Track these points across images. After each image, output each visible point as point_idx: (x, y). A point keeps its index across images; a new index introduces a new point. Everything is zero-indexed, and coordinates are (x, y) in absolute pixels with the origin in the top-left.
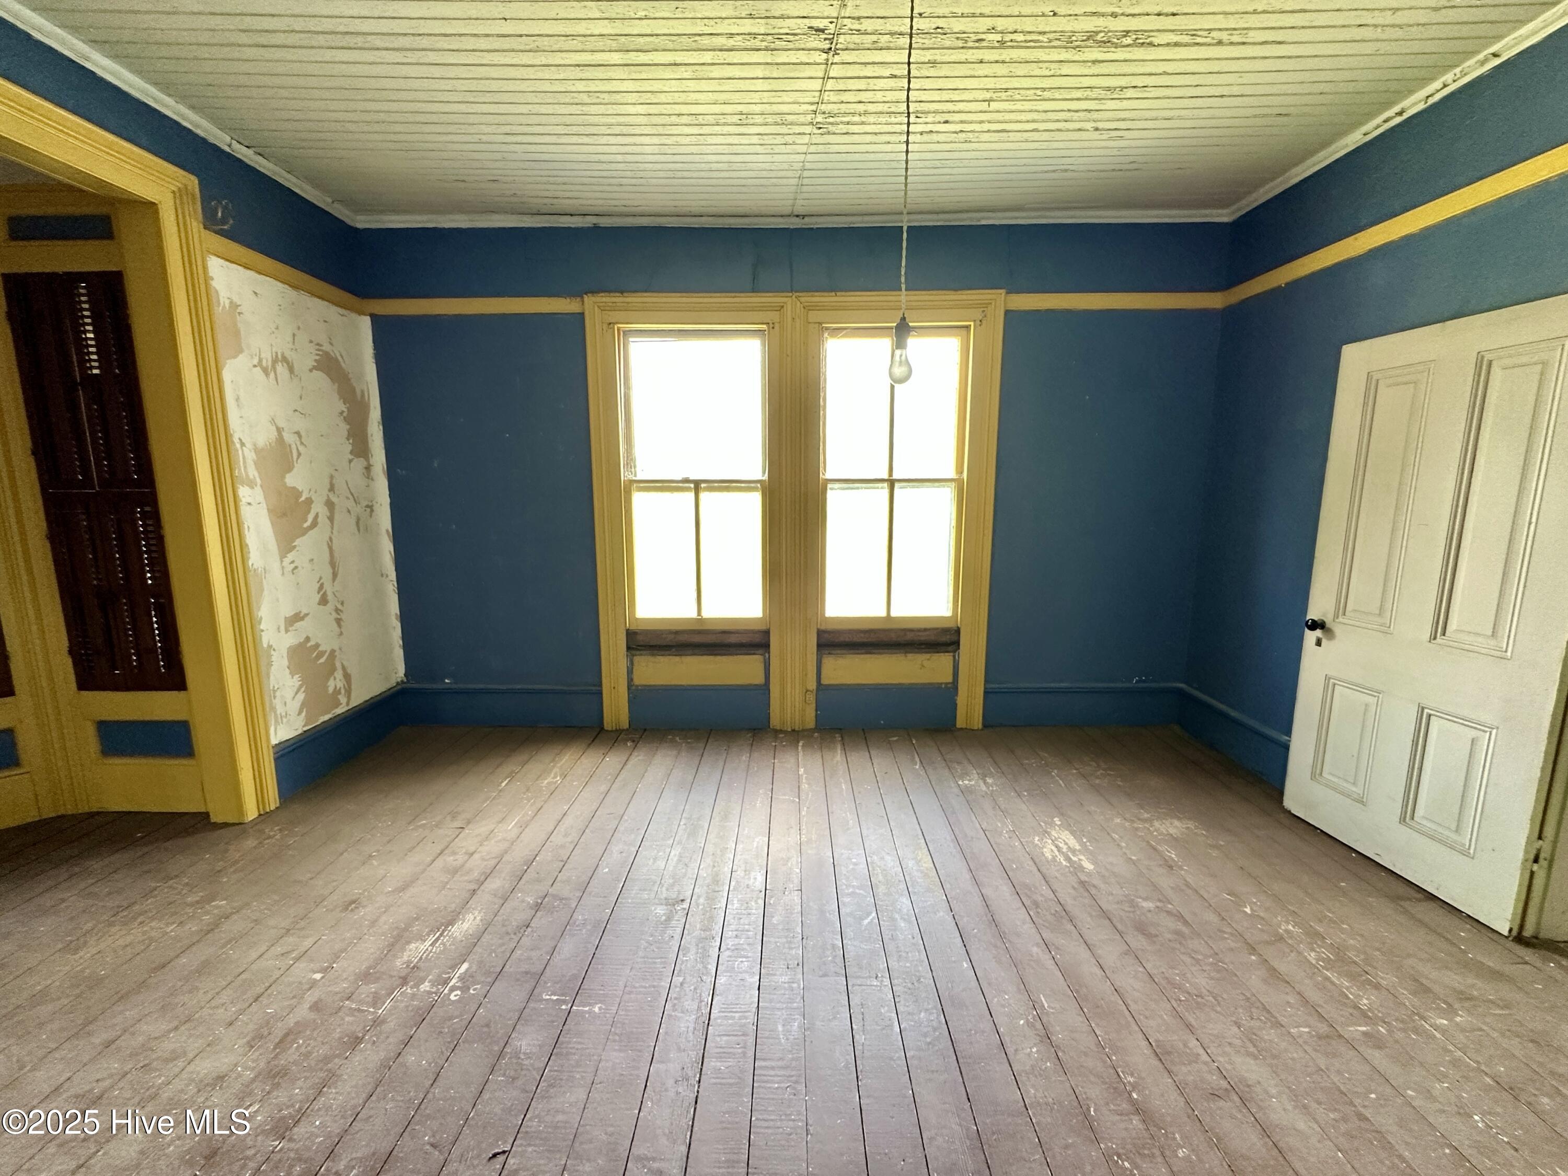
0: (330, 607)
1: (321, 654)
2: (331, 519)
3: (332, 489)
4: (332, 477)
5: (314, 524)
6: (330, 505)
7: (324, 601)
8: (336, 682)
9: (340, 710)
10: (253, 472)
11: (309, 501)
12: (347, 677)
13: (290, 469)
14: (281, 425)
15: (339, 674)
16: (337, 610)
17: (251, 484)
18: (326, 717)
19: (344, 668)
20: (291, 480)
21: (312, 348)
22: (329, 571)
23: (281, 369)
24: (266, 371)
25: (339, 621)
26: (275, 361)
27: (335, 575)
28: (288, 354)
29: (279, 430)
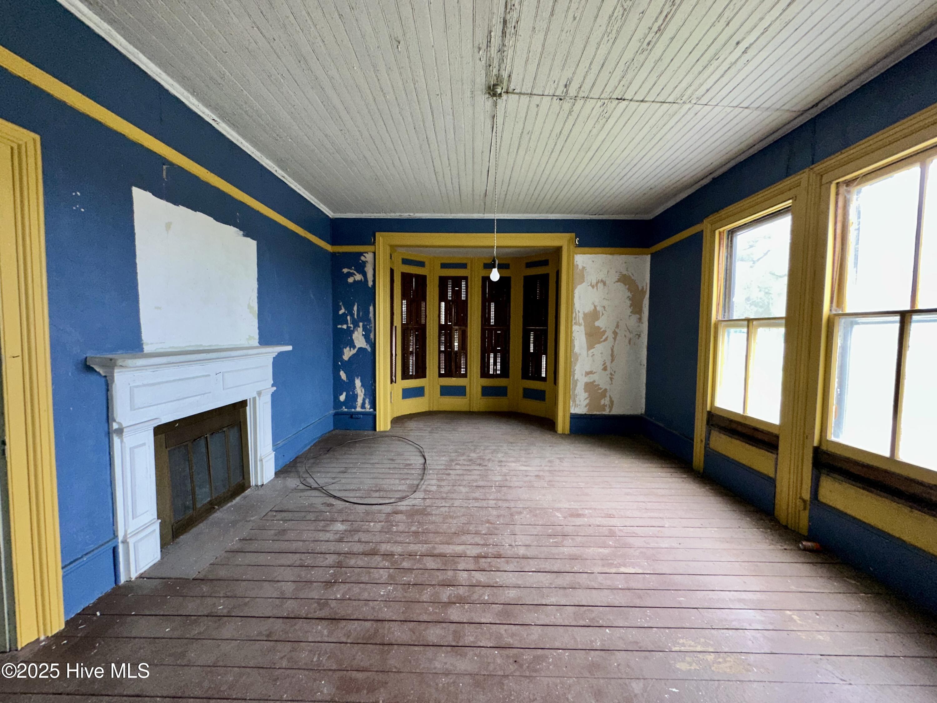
0: (608, 372)
1: (601, 389)
2: (615, 339)
3: (617, 326)
4: (618, 323)
5: (606, 340)
6: (615, 333)
7: (605, 369)
8: (605, 401)
9: (604, 413)
10: (581, 321)
11: (605, 332)
12: (612, 402)
13: (598, 319)
14: (596, 304)
15: (608, 399)
16: (611, 374)
17: (580, 325)
18: (598, 413)
19: (610, 397)
20: (597, 324)
21: (617, 274)
22: (610, 358)
23: (600, 285)
24: (593, 287)
25: (611, 379)
26: (597, 283)
27: (612, 361)
28: (604, 279)
29: (595, 307)
